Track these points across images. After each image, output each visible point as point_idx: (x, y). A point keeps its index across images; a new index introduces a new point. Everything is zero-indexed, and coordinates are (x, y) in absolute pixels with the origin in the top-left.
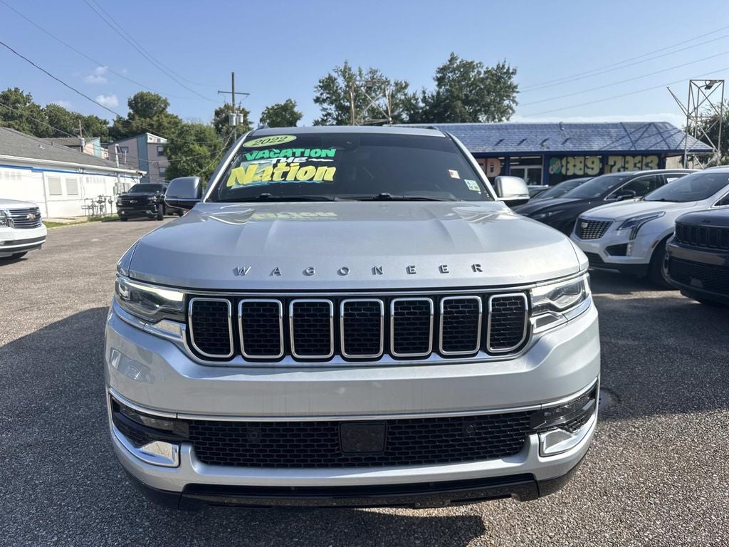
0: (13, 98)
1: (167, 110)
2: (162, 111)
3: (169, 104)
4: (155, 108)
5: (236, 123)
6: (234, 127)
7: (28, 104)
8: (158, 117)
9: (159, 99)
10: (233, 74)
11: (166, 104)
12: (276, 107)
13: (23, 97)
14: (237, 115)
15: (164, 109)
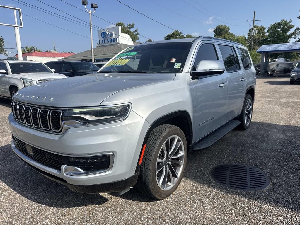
0: (175, 34)
1: (229, 31)
2: (227, 32)
3: (230, 29)
4: (224, 32)
5: (254, 34)
6: (253, 36)
7: (180, 36)
8: (225, 35)
9: (226, 27)
10: (255, 11)
11: (228, 29)
12: (275, 24)
13: (179, 33)
14: (255, 30)
15: (227, 31)
